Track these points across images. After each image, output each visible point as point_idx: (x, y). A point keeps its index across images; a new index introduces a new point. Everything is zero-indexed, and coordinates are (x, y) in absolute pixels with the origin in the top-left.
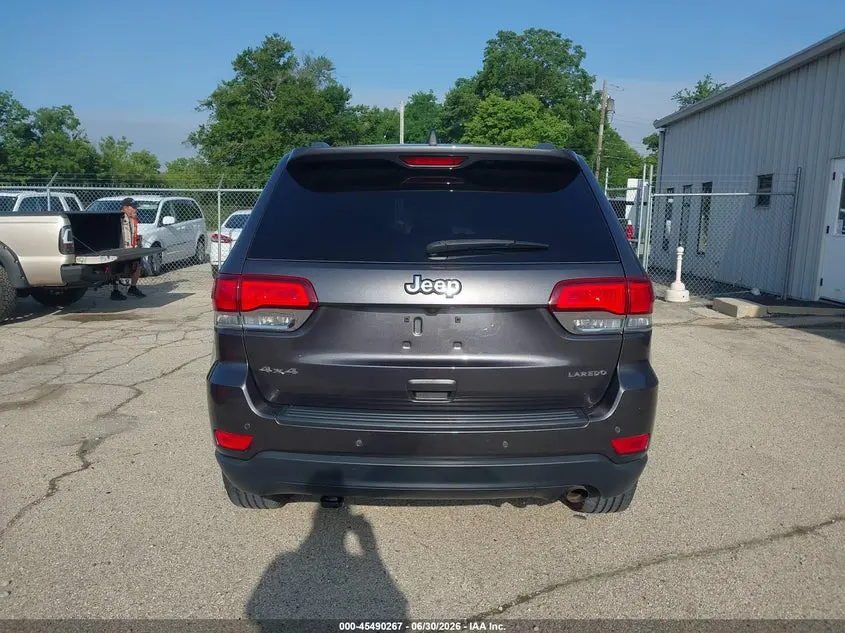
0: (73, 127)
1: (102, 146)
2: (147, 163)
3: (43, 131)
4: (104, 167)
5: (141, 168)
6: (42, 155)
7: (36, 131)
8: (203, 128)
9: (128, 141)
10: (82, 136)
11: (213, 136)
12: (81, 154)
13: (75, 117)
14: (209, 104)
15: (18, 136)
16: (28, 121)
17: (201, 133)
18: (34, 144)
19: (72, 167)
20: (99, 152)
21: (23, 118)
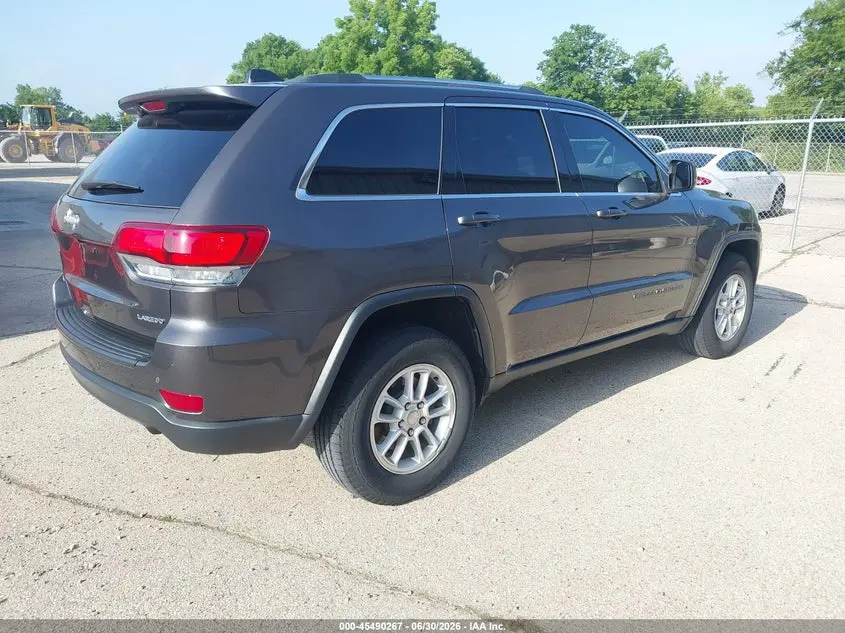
0: (665, 67)
1: (696, 82)
2: (740, 97)
3: (639, 74)
4: (693, 104)
5: (731, 103)
6: (635, 98)
7: (634, 74)
8: (784, 54)
9: (724, 76)
10: (674, 76)
11: (793, 63)
12: (670, 93)
13: (669, 55)
14: (797, 25)
15: (617, 80)
16: (627, 66)
17: (781, 61)
18: (629, 87)
19: (660, 107)
20: (693, 90)
21: (623, 63)
